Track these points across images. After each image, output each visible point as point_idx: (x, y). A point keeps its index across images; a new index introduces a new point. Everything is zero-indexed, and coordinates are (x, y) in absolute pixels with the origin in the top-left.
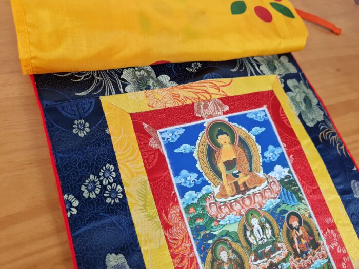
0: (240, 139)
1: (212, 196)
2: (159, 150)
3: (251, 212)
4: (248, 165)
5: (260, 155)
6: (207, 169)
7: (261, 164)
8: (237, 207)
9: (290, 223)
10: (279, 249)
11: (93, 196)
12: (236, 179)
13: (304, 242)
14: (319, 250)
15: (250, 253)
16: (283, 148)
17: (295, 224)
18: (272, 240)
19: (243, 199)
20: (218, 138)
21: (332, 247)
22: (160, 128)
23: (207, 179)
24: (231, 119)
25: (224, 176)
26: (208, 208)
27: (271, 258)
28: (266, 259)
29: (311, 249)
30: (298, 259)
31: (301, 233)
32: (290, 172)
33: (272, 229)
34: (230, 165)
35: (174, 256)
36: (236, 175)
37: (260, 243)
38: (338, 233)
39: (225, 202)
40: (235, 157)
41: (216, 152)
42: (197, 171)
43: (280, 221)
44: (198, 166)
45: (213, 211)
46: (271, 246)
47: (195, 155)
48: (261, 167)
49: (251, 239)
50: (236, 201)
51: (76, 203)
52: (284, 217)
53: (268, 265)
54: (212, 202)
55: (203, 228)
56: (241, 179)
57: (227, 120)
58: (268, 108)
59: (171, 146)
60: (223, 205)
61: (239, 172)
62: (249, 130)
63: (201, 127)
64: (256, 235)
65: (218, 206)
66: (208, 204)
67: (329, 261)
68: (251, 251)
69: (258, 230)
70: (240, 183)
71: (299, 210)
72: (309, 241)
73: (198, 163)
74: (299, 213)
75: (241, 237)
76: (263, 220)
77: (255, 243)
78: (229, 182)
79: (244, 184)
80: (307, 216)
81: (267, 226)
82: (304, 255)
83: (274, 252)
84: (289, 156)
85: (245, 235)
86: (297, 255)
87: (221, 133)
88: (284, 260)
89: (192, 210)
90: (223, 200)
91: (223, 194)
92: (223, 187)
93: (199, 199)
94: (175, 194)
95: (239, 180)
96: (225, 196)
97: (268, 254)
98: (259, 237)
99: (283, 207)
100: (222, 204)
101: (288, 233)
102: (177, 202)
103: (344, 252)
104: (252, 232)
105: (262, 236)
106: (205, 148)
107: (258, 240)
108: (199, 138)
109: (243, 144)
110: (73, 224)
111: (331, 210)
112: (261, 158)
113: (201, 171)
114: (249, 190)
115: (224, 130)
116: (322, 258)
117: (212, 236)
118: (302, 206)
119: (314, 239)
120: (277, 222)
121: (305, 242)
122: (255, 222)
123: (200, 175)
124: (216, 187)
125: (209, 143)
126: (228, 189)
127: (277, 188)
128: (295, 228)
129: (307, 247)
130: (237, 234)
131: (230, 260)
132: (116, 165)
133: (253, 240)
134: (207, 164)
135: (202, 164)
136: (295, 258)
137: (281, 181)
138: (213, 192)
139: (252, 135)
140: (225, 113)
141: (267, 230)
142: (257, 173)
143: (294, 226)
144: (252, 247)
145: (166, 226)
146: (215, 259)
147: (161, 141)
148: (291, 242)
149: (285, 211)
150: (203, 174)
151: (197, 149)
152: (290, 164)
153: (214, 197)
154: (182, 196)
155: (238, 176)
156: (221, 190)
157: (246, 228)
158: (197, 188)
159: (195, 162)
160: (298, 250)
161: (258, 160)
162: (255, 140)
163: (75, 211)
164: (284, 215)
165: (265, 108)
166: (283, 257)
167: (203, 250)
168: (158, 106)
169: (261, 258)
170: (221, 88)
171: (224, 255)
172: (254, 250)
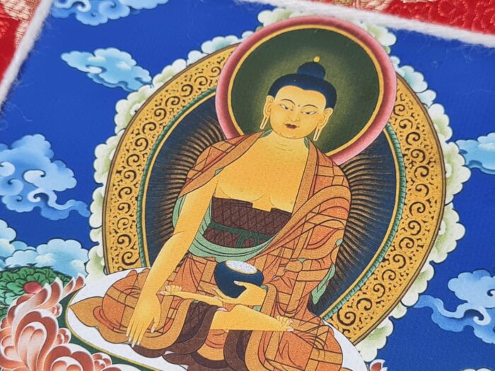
0: (382, 146)
1: (64, 293)
2: (13, 24)
4: (324, 276)
5: (429, 272)
6: (127, 183)
7: (399, 312)
12: (218, 298)
20: (273, 92)
23: (95, 221)
25: (171, 251)
26: (13, 327)
36: (228, 282)
39: (93, 350)
40: (289, 209)
41: (217, 137)
44: (103, 153)
45: (21, 348)
47: (124, 109)
48: (387, 327)
54: (45, 313)
60: (77, 356)
61: (257, 279)
65: (55, 344)
66: (21, 311)
70: (222, 322)
73: (112, 141)
78: (176, 290)
87: (309, 78)
90: (92, 336)
91: (109, 314)
92: (131, 290)
93: (7, 269)
95: (229, 308)
100: (74, 348)
106: (190, 101)
108: (194, 56)
109: (377, 174)
112: (421, 286)
113: (100, 177)
115: (334, 76)
124: (107, 270)
125: (218, 95)
126: (146, 312)
134: (143, 168)
135: (123, 151)
138: (80, 281)
139: (460, 160)
142: (338, 335)
150: (98, 193)
151: (148, 91)
153: (65, 302)
155: (235, 292)
156: (116, 294)
162: (455, 188)
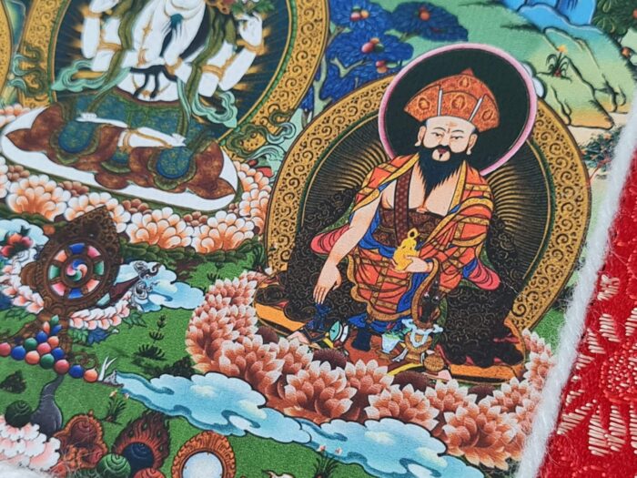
9: (413, 108)
10: (211, 187)
13: (408, 258)
14: (483, 388)
15: (31, 92)
18: (211, 113)
27: (122, 199)
28: (88, 178)
29: (419, 336)
30: (277, 315)
31: (442, 200)
37: (128, 83)
46: (176, 141)
52: (407, 52)
53: (69, 215)
64: (137, 33)
68: (45, 86)
69: (175, 21)
71: (556, 70)
72: (450, 282)
74: (535, 88)
77: (101, 63)
80: (584, 137)
81: (254, 32)
82: (339, 332)
83: (170, 181)
88: (185, 263)
97: (125, 163)
101: (357, 141)
105: (171, 57)
107: (130, 59)
116: (464, 443)
119: (505, 298)
120: (329, 52)
121: (419, 266)
128: (426, 153)
129: (406, 301)
133: (103, 45)
136: (263, 297)
141: (227, 49)
143: (428, 138)
144: (66, 73)
160: (329, 277)
164: (415, 41)
166: (196, 239)
169: (61, 152)
172: (64, 95)
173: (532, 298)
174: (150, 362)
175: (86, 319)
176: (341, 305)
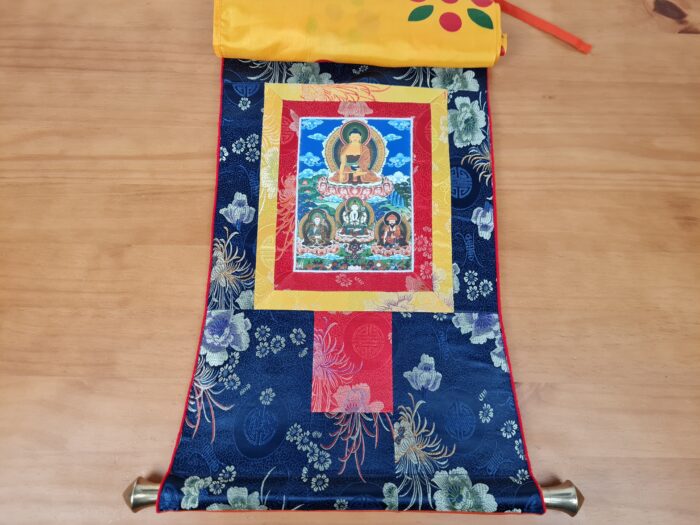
0: (371, 141)
2: (295, 133)
3: (355, 200)
4: (369, 164)
5: (386, 159)
6: (330, 157)
7: (383, 166)
8: (344, 192)
9: (387, 220)
10: (367, 234)
11: (238, 152)
12: (353, 172)
13: (393, 237)
14: (405, 248)
16: (411, 159)
17: (392, 221)
18: (364, 225)
19: (352, 188)
20: (350, 135)
21: (419, 250)
22: (303, 116)
23: (326, 164)
24: (370, 122)
25: (342, 166)
26: (319, 186)
28: (351, 236)
29: (397, 245)
30: (380, 246)
31: (394, 229)
32: (409, 180)
33: (368, 217)
34: (351, 159)
35: (279, 207)
36: (353, 169)
37: (352, 224)
38: (431, 241)
40: (359, 154)
42: (321, 156)
43: (378, 215)
44: (323, 152)
45: (322, 189)
46: (361, 229)
47: (324, 144)
48: (382, 169)
49: (345, 219)
50: (345, 188)
51: (227, 154)
53: (351, 241)
54: (324, 182)
55: (310, 198)
56: (357, 173)
57: (366, 122)
58: (415, 120)
59: (306, 132)
60: (333, 187)
61: (358, 167)
62: (384, 134)
63: (339, 123)
64: (350, 217)
65: (328, 186)
66: (319, 183)
67: (410, 260)
69: (355, 215)
70: (355, 175)
71: (402, 212)
72: (398, 238)
75: (337, 214)
76: (363, 209)
77: (347, 222)
78: (345, 172)
79: (359, 177)
80: (407, 219)
81: (365, 214)
82: (388, 246)
83: (362, 234)
84: (414, 166)
85: (341, 213)
86: (381, 243)
88: (367, 243)
89: (305, 183)
90: (334, 183)
91: (335, 179)
92: (338, 174)
93: (314, 176)
94: (296, 168)
95: (355, 173)
96: (338, 181)
97: (356, 233)
98: (353, 219)
99: (387, 205)
100: (331, 186)
101: (382, 225)
102: (295, 174)
103: (429, 257)
104: (349, 213)
105: (356, 219)
106: (335, 141)
107: (351, 221)
108: (333, 131)
109: (373, 146)
110: (221, 166)
111: (433, 223)
112: (385, 161)
113: (324, 157)
114: (361, 183)
115: (360, 130)
116: (405, 254)
117: (313, 205)
118: (406, 210)
119: (405, 239)
120: (375, 215)
122: (355, 208)
123: (322, 159)
126: (342, 177)
127: (389, 189)
128: (390, 225)
129: (394, 242)
130: (335, 211)
131: (320, 225)
132: (260, 136)
133: (347, 220)
134: (331, 153)
135: (327, 152)
136: (378, 245)
137: (396, 186)
139: (385, 140)
140: (366, 116)
141: (363, 217)
143: (390, 223)
144: (344, 224)
145: (281, 187)
146: (309, 220)
147: (300, 126)
148: (381, 233)
149: (387, 209)
150: (325, 160)
151: (327, 140)
152: (412, 174)
154: (301, 170)
155: (355, 170)
157: (345, 208)
158: (315, 168)
159: (323, 149)
160: (385, 241)
161: (381, 162)
162: (386, 145)
163: (224, 159)
165: (411, 119)
166: (367, 240)
167: (302, 211)
168: (309, 99)
169: (347, 234)
170: (372, 93)
171: (317, 221)
172: (344, 227)
173: (408, 237)
174: (368, 255)
175: (358, 252)
176: (387, 243)
